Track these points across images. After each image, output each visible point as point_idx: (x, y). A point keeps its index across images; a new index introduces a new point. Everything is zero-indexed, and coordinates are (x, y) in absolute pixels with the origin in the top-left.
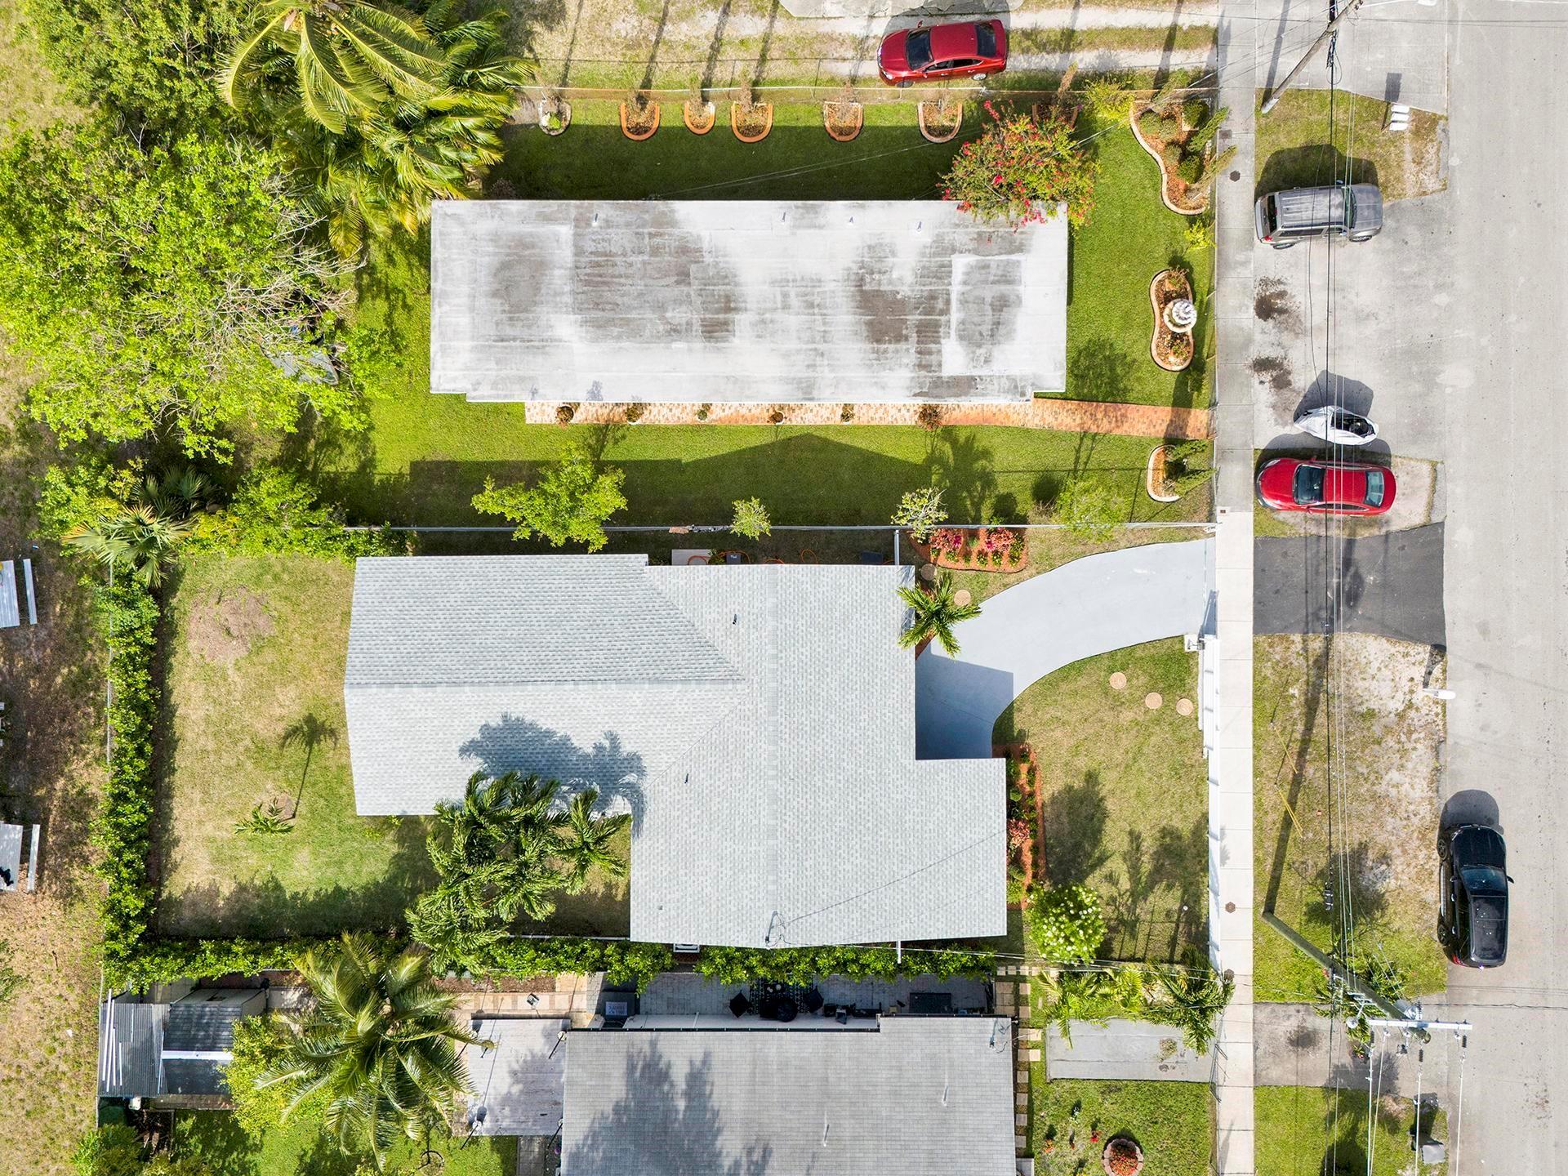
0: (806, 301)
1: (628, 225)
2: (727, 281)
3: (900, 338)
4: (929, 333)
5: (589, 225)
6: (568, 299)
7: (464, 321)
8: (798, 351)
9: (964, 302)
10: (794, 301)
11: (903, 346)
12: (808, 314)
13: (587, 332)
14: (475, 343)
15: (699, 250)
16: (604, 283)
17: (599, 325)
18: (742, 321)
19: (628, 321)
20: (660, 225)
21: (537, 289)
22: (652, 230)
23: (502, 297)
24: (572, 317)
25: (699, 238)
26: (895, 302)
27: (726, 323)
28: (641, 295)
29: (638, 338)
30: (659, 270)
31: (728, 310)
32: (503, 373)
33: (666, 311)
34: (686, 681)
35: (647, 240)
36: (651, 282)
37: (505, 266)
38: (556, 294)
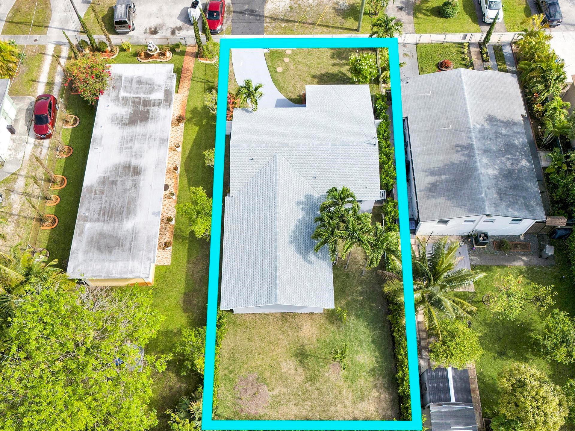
0: (130, 142)
1: (89, 202)
2: (118, 168)
3: (148, 112)
4: (147, 103)
5: (87, 217)
6: (116, 224)
7: (120, 265)
8: (148, 144)
9: (137, 93)
10: (129, 145)
11: (151, 111)
12: (135, 140)
13: (131, 217)
14: (130, 260)
15: (104, 177)
16: (112, 211)
17: (129, 212)
18: (134, 162)
19: (129, 202)
20: (92, 191)
21: (111, 236)
22: (93, 194)
23: (112, 250)
24: (124, 222)
25: (99, 177)
26: (134, 113)
27: (134, 168)
28: (119, 198)
29: (137, 198)
30: (109, 191)
31: (129, 167)
32: (145, 249)
33: (126, 189)
34: (275, 175)
35: (97, 196)
36: (114, 194)
37: (99, 249)
38: (114, 229)
